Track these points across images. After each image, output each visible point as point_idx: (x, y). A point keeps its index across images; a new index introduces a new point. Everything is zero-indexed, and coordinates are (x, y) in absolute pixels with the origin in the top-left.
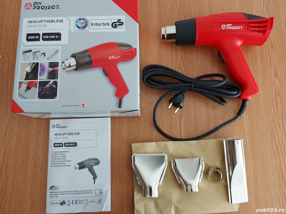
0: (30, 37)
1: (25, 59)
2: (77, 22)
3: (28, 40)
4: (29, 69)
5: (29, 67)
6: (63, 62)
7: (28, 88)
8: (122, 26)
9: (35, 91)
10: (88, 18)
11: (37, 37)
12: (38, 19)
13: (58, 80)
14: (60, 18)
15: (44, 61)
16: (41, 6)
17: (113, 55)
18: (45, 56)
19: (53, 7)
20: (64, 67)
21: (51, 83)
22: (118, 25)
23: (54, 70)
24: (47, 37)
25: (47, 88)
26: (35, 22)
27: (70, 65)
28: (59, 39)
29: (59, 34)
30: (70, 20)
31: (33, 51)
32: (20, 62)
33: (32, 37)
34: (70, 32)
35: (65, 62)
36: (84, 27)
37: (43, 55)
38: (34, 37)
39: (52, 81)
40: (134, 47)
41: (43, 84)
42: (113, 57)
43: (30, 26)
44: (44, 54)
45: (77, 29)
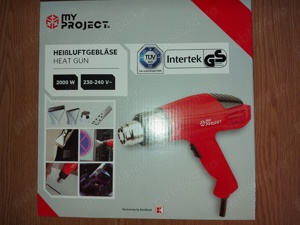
0: (59, 82)
1: (53, 123)
2: (142, 54)
3: (57, 87)
4: (61, 141)
5: (62, 138)
6: (121, 130)
7: (63, 176)
8: (224, 63)
9: (74, 180)
10: (162, 47)
11: (72, 82)
12: (72, 47)
13: (113, 163)
14: (111, 47)
15: (88, 128)
16: (75, 23)
17: (208, 117)
18: (88, 117)
19: (98, 25)
20: (122, 138)
21: (101, 167)
22: (217, 61)
23: (105, 144)
24: (90, 82)
25: (94, 177)
26: (67, 52)
27: (132, 135)
28: (112, 86)
29: (111, 78)
30: (129, 51)
31: (67, 109)
32: (46, 128)
33: (64, 82)
34: (130, 72)
35: (125, 130)
36: (155, 65)
37: (84, 117)
38: (66, 82)
39: (103, 163)
40: (245, 103)
41: (87, 169)
42: (208, 122)
43: (58, 61)
44: (86, 114)
45: (141, 68)
